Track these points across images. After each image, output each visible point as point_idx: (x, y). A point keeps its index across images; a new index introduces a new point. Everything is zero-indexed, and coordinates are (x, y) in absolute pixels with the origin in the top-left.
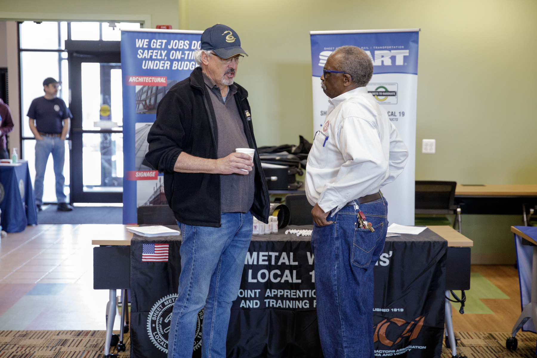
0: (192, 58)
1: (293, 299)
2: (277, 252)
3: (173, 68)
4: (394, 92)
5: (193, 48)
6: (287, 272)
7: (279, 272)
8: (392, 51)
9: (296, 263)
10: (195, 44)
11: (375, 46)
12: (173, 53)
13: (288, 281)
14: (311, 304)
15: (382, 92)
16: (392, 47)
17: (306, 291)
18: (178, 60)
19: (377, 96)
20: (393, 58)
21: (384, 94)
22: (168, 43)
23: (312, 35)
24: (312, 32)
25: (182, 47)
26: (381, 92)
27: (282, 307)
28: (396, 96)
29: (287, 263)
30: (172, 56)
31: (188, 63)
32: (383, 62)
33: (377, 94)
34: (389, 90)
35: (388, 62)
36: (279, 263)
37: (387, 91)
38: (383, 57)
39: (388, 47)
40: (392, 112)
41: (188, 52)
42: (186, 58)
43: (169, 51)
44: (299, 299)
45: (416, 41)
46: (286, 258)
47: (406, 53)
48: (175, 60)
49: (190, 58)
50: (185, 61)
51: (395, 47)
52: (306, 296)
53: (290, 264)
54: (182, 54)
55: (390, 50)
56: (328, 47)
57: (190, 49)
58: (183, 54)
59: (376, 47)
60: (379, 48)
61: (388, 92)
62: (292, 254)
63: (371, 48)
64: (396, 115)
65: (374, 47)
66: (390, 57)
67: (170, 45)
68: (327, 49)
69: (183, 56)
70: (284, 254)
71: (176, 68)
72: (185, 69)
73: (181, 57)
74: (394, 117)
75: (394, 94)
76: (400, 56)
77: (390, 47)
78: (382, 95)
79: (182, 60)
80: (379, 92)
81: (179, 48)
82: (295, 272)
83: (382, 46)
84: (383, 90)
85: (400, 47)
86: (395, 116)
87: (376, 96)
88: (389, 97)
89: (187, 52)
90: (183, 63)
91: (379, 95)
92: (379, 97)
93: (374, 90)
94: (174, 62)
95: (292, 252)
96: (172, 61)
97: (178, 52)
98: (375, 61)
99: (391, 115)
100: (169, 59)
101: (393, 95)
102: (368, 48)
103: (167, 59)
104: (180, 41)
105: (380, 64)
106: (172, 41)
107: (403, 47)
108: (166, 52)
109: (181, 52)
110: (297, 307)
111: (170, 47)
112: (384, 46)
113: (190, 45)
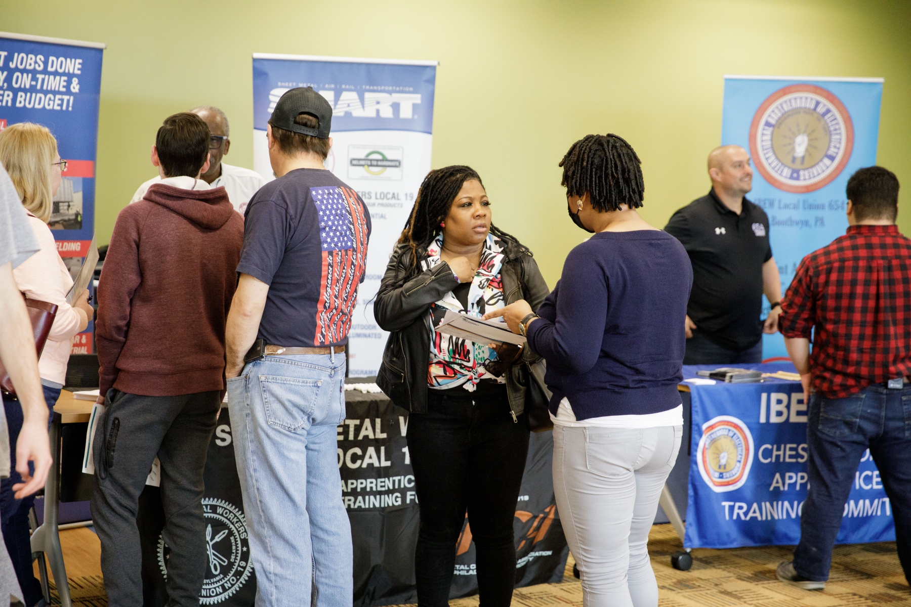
0: (49, 88)
1: (381, 493)
2: (357, 419)
3: (18, 105)
4: (396, 161)
5: (50, 69)
6: (371, 450)
7: (358, 451)
8: (394, 95)
9: (384, 436)
10: (53, 62)
11: (366, 85)
12: (18, 77)
13: (372, 464)
14: (404, 498)
15: (377, 160)
16: (394, 88)
17: (397, 478)
18: (25, 90)
19: (369, 166)
20: (396, 107)
21: (380, 163)
22: (9, 59)
23: (255, 60)
24: (257, 55)
25: (32, 67)
26: (374, 160)
27: (363, 507)
28: (401, 168)
29: (371, 436)
30: (16, 83)
31: (42, 96)
32: (378, 111)
33: (369, 163)
34: (389, 157)
35: (387, 113)
36: (360, 438)
37: (384, 159)
38: (378, 103)
39: (387, 88)
40: (394, 194)
41: (43, 76)
42: (39, 87)
43: (11, 72)
44: (389, 492)
45: (432, 81)
46: (370, 428)
47: (417, 98)
48: (20, 89)
49: (45, 88)
50: (37, 92)
51: (398, 89)
52: (397, 487)
53: (377, 437)
54: (32, 80)
55: (390, 92)
56: (285, 82)
57: (45, 72)
58: (34, 79)
59: (368, 87)
60: (371, 88)
61: (387, 160)
62: (378, 421)
63: (359, 87)
64: (400, 197)
65: (364, 87)
66: (390, 103)
67: (12, 61)
68: (283, 84)
69: (34, 83)
70: (367, 422)
71: (22, 105)
72: (37, 106)
73: (31, 85)
74: (397, 202)
75: (397, 164)
76: (408, 102)
77: (390, 88)
78: (377, 166)
79: (33, 89)
80: (371, 160)
81: (28, 67)
82: (383, 449)
83: (377, 85)
84: (379, 157)
85: (407, 89)
86: (398, 199)
87: (366, 167)
88: (389, 169)
89: (40, 77)
90: (34, 95)
91: (371, 165)
92: (372, 169)
93: (363, 156)
94: (20, 94)
95: (378, 417)
96: (15, 92)
97: (25, 75)
98: (366, 108)
99: (392, 198)
100: (10, 88)
101: (396, 166)
102: (353, 88)
103: (8, 86)
104: (30, 56)
105: (374, 115)
106: (16, 55)
107: (411, 89)
108: (5, 73)
109: (30, 75)
110: (386, 506)
111: (12, 65)
112: (381, 86)
113: (46, 63)
